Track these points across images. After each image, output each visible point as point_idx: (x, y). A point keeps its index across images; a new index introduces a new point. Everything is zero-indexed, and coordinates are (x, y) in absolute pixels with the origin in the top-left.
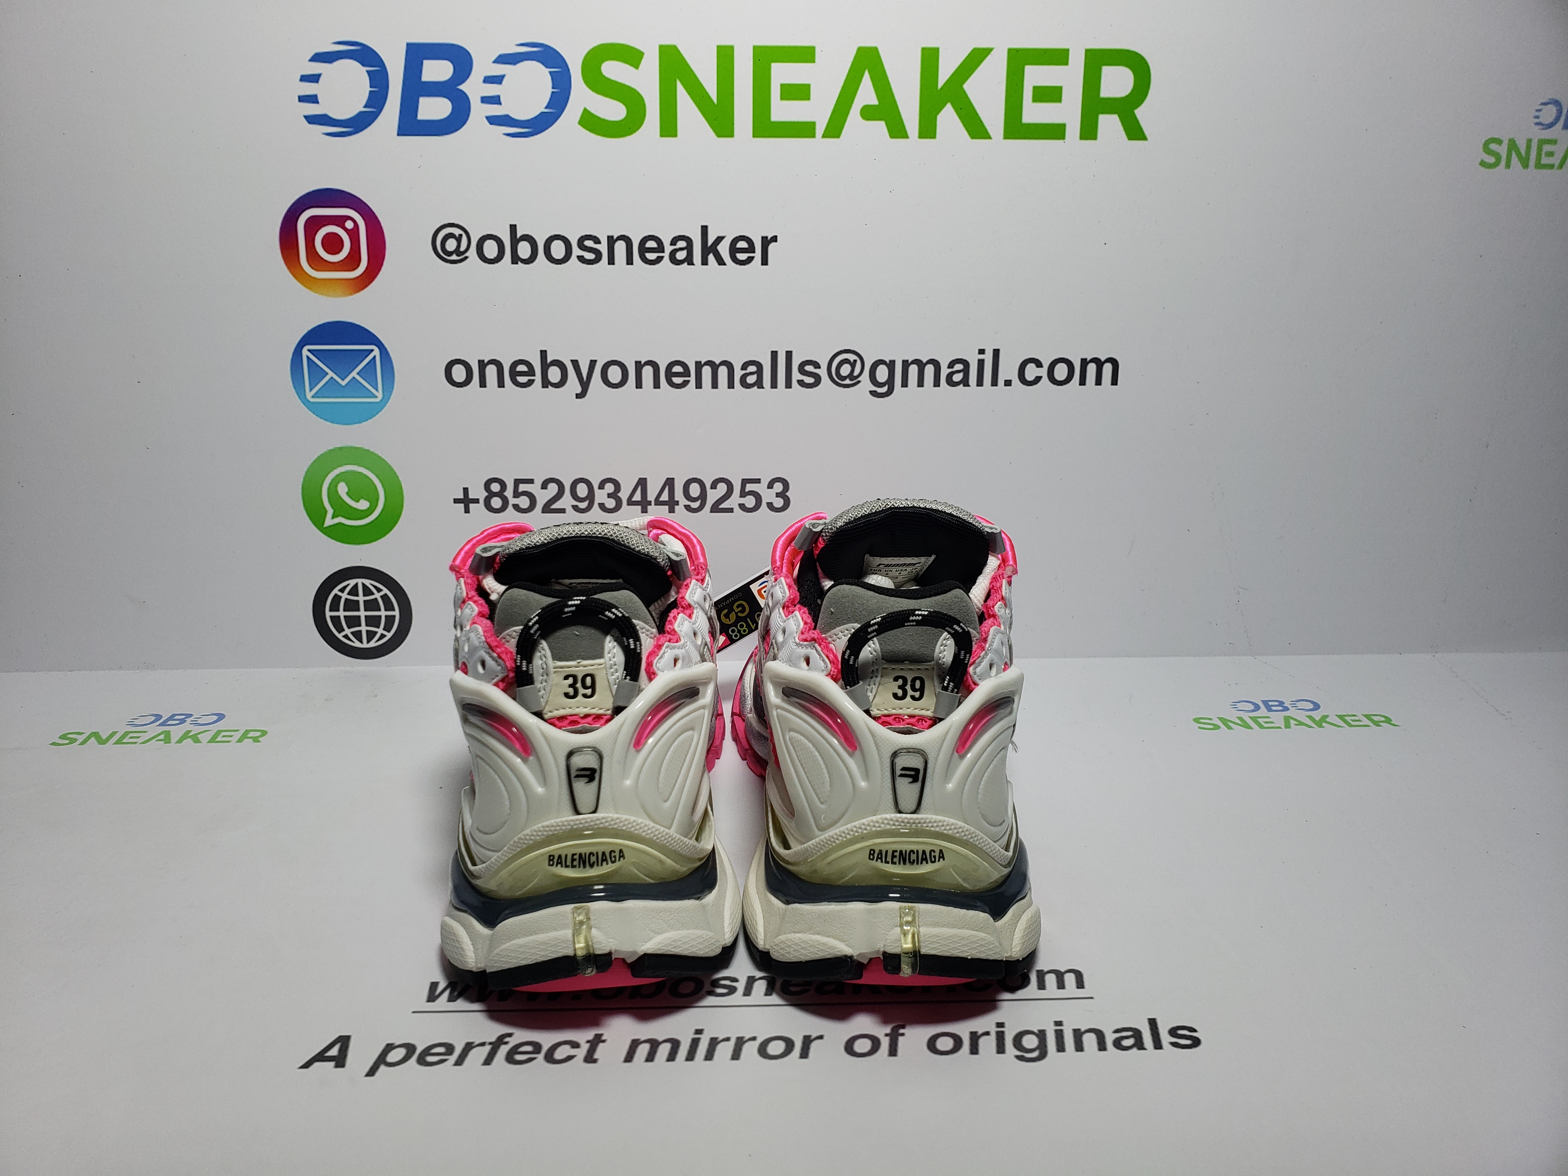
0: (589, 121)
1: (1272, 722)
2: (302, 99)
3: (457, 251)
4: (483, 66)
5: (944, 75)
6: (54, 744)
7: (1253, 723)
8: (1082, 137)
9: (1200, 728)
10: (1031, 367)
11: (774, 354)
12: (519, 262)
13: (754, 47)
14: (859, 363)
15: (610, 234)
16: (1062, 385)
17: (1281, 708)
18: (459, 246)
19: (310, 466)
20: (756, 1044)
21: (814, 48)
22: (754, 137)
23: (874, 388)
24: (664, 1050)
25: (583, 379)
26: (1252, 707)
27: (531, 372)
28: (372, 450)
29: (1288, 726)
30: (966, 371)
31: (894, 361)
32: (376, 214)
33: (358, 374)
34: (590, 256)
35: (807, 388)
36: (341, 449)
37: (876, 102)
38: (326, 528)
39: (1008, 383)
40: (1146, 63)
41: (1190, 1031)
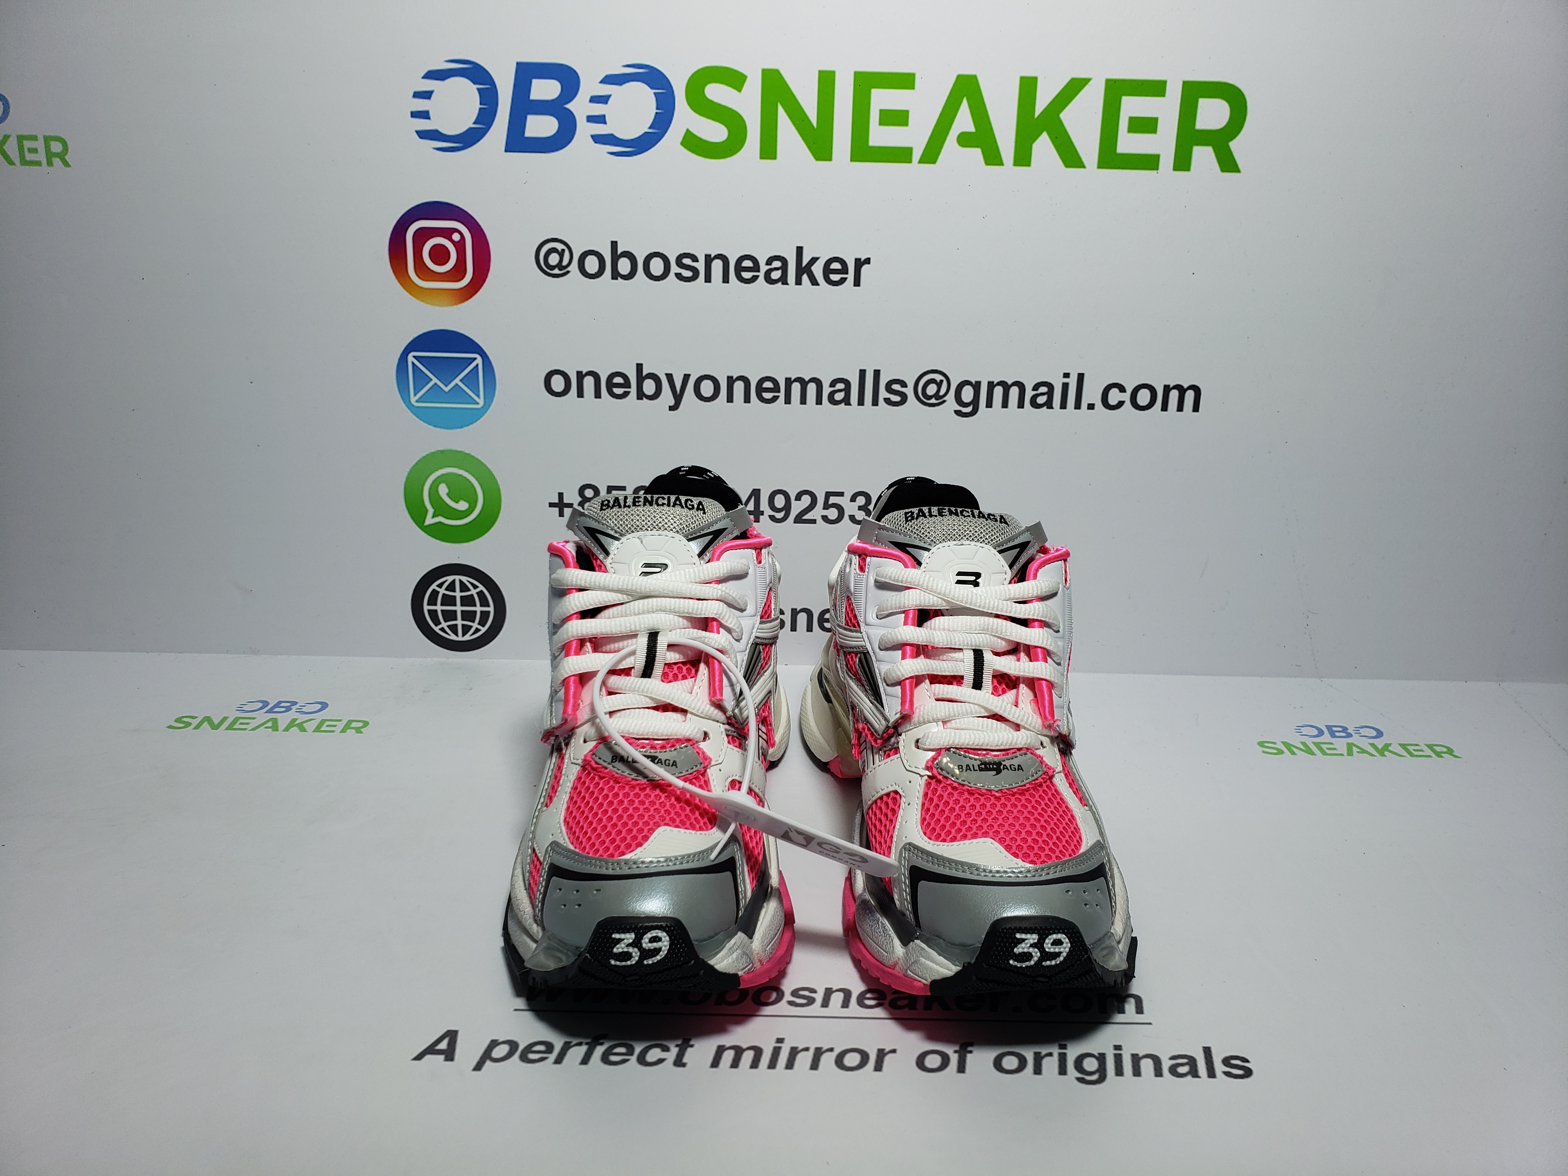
0: (692, 142)
1: (1335, 749)
2: (414, 115)
3: (559, 266)
4: (589, 86)
5: (1041, 104)
6: (170, 727)
7: (1315, 748)
8: (1175, 169)
9: (1263, 752)
10: (1114, 392)
11: (863, 373)
12: (619, 278)
13: (855, 73)
14: (945, 384)
15: (708, 253)
16: (1144, 410)
17: (1344, 734)
18: (561, 260)
19: (412, 468)
20: (834, 1055)
21: (914, 75)
22: (851, 161)
23: (959, 408)
24: (748, 1057)
25: (676, 391)
26: (1316, 732)
27: (627, 384)
28: (472, 454)
29: (1350, 753)
30: (1050, 394)
31: (980, 382)
32: (483, 227)
33: (461, 380)
34: (687, 274)
35: (893, 406)
36: (442, 452)
37: (973, 130)
38: (427, 526)
39: (1091, 407)
40: (1243, 95)
41: (1243, 1062)
